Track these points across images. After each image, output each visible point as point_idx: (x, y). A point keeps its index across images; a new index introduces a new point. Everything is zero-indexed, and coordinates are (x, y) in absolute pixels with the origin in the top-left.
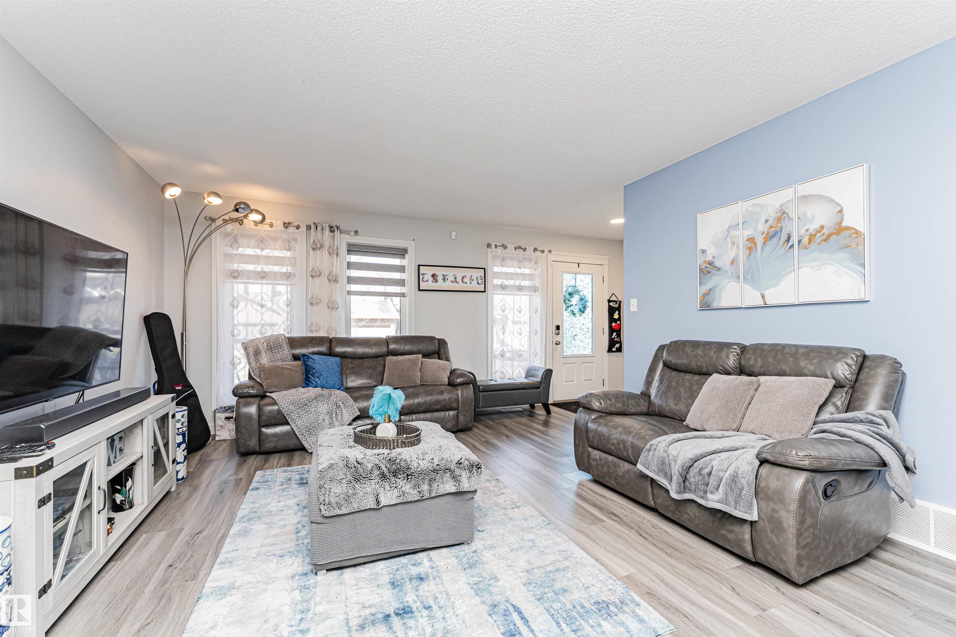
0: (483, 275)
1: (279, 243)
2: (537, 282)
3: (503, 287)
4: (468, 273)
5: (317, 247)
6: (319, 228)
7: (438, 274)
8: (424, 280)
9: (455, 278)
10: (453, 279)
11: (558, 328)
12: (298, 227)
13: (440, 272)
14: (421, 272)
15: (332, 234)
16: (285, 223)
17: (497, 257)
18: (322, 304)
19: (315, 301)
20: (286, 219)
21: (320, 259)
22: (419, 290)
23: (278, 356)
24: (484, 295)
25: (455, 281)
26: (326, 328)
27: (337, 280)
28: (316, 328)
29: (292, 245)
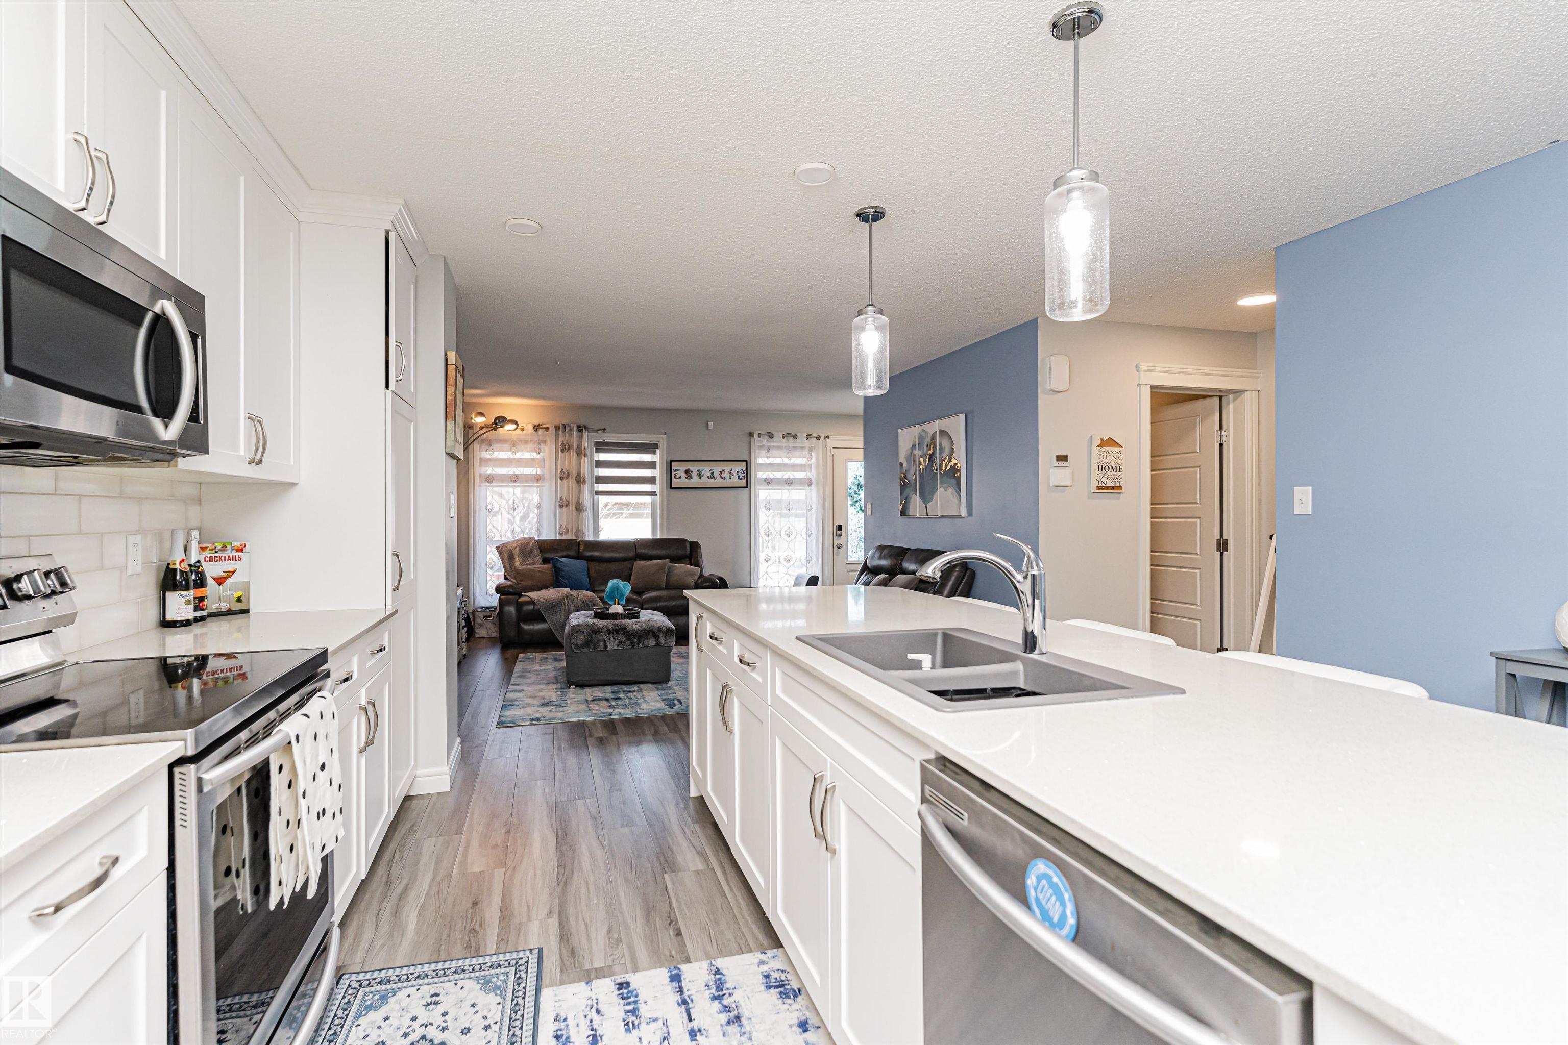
0: (744, 468)
1: (530, 446)
2: (812, 475)
3: (769, 482)
4: (727, 467)
5: (566, 448)
6: (567, 429)
7: (691, 469)
8: (677, 477)
9: (712, 473)
10: (709, 475)
11: (840, 528)
12: (547, 429)
13: (694, 468)
14: (673, 468)
15: (580, 433)
16: (535, 426)
17: (761, 447)
18: (570, 506)
19: (564, 503)
20: (536, 423)
21: (568, 461)
22: (671, 488)
23: (530, 560)
24: (746, 491)
25: (712, 476)
26: (574, 531)
27: (586, 480)
28: (564, 531)
29: (542, 446)
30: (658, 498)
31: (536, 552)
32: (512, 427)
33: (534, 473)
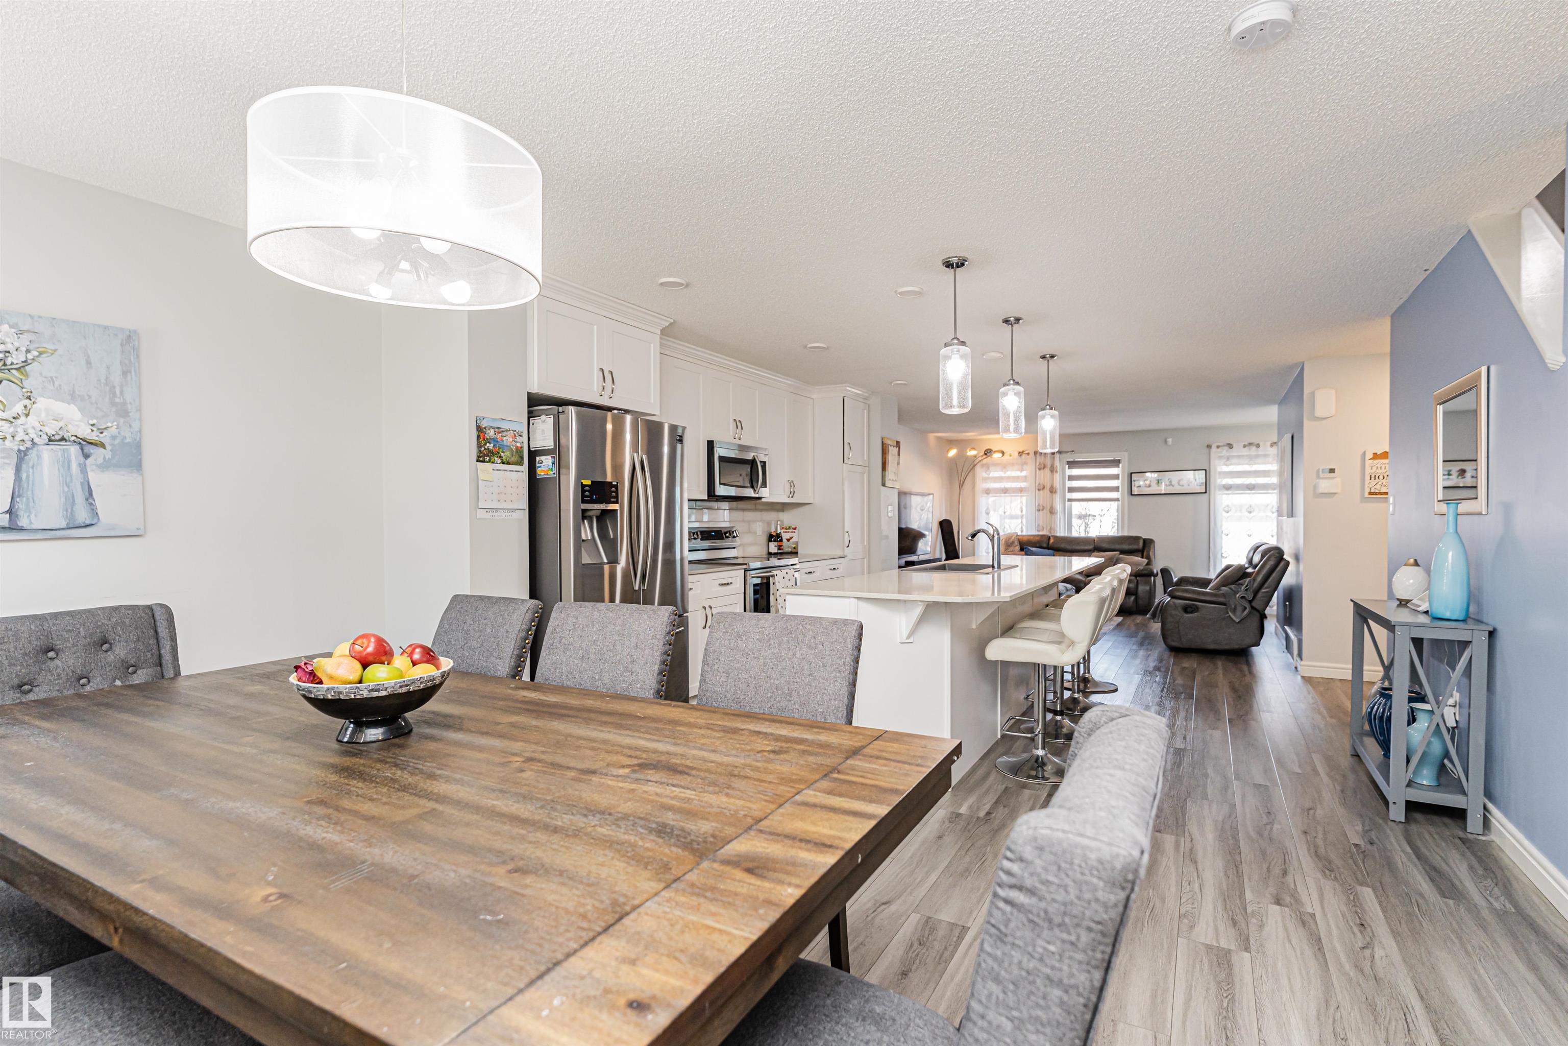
0: (1203, 476)
1: (1015, 467)
3: (1228, 488)
4: (1185, 476)
5: (1042, 467)
8: (1136, 486)
9: (1170, 482)
10: (1168, 483)
12: (1028, 454)
14: (1134, 479)
16: (1018, 454)
17: (1220, 457)
18: (1045, 510)
19: (1041, 508)
20: (1021, 450)
21: (1044, 477)
22: (1132, 495)
24: (1206, 495)
25: (1171, 485)
26: (1048, 528)
27: (1058, 490)
28: (1041, 528)
29: (1025, 467)
30: (1120, 503)
31: (1016, 543)
32: (1000, 455)
33: (1019, 486)
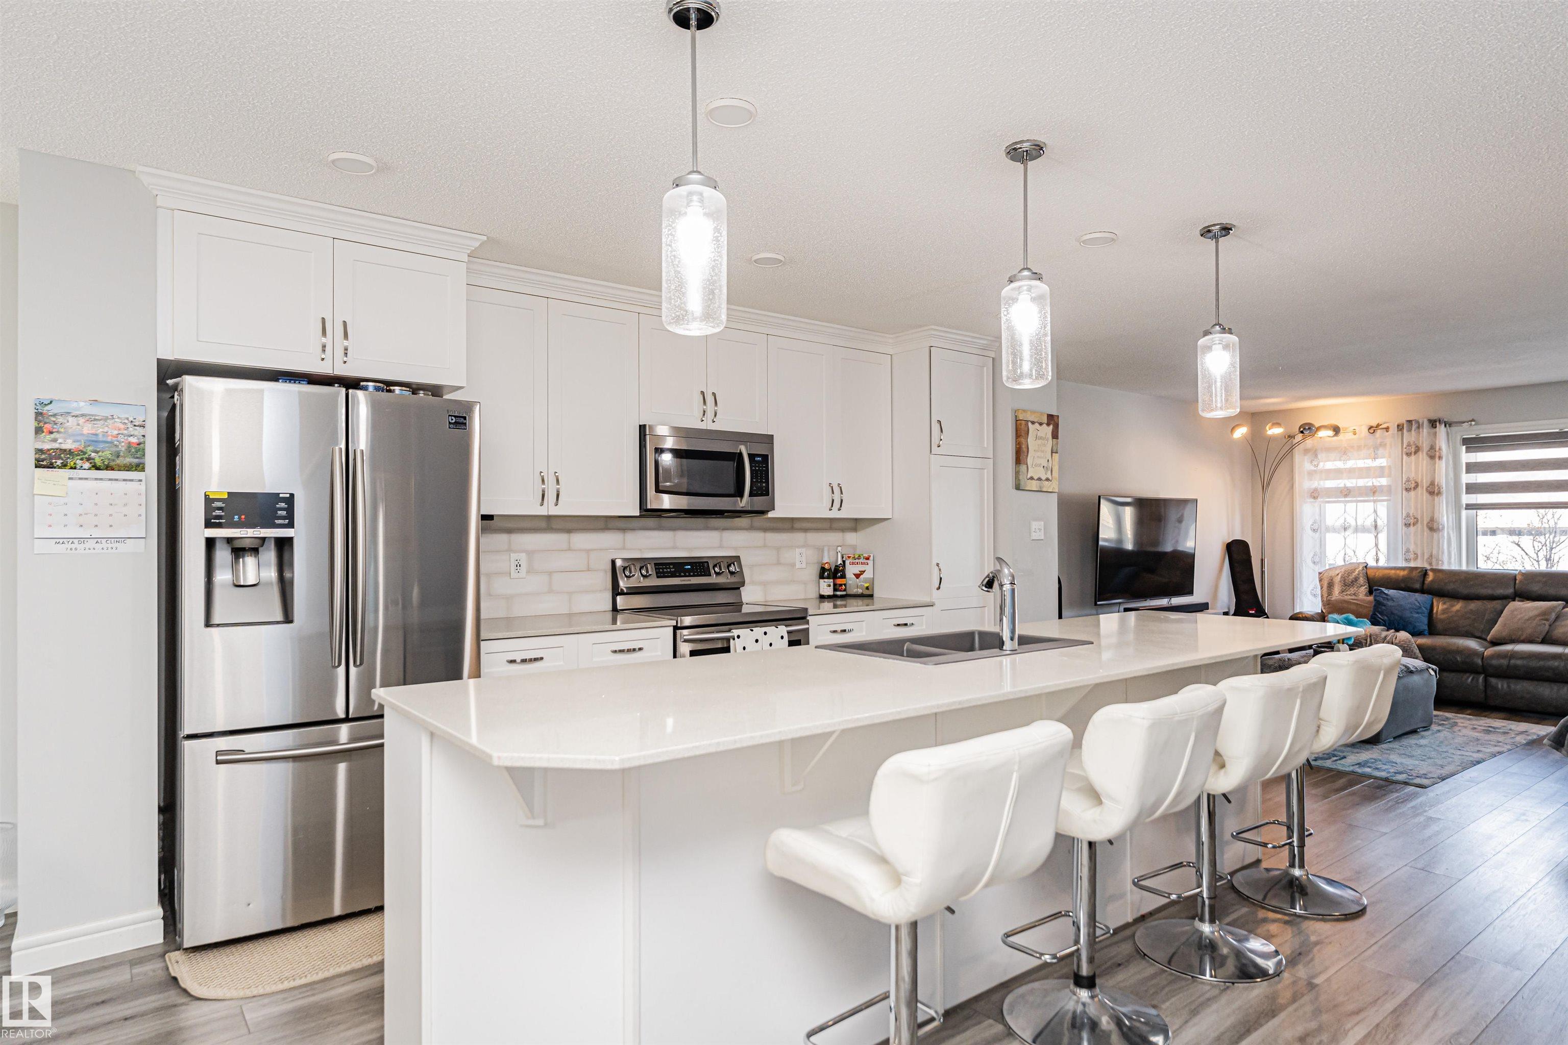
1: (1365, 452)
5: (1414, 450)
6: (1414, 427)
12: (1387, 429)
15: (1433, 430)
16: (1371, 428)
18: (1419, 525)
19: (1412, 521)
20: (1374, 424)
21: (1418, 467)
23: (1352, 590)
26: (1426, 557)
27: (1444, 490)
28: (1412, 556)
29: (1381, 451)
31: (1362, 580)
32: (1331, 433)
33: (1370, 484)
